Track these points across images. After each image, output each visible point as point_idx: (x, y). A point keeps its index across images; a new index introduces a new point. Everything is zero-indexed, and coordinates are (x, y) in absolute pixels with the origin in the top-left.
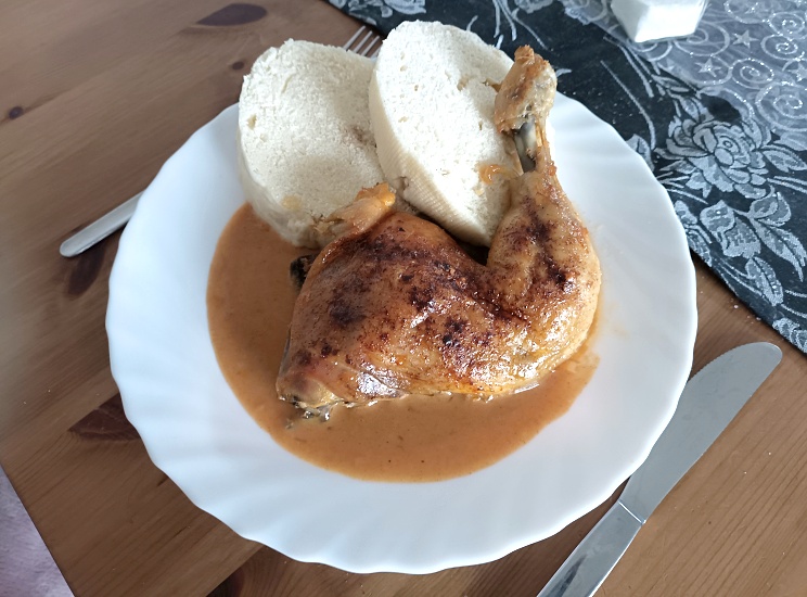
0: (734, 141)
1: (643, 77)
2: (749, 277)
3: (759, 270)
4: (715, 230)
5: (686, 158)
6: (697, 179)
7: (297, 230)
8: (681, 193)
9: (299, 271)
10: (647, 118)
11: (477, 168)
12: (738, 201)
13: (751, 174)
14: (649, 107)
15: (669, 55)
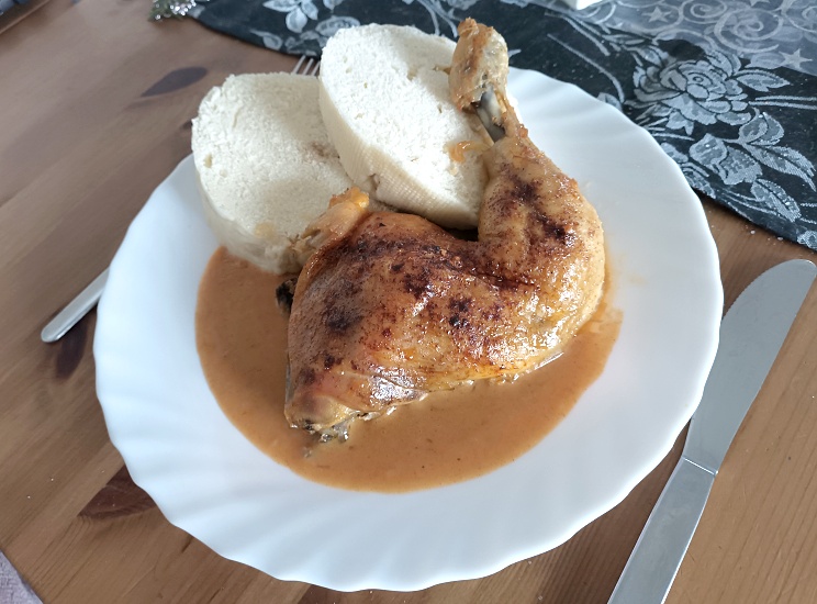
0: (704, 75)
1: (594, 40)
2: (758, 200)
3: (766, 191)
4: (709, 163)
5: (659, 102)
6: (677, 119)
7: (276, 255)
8: (664, 135)
9: (285, 295)
10: (609, 75)
11: (446, 149)
12: (724, 131)
13: (730, 102)
14: (608, 65)
15: (615, 14)
